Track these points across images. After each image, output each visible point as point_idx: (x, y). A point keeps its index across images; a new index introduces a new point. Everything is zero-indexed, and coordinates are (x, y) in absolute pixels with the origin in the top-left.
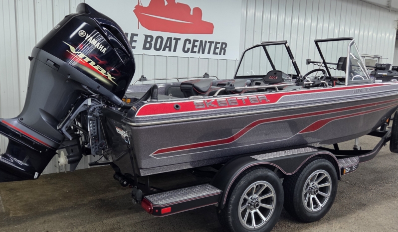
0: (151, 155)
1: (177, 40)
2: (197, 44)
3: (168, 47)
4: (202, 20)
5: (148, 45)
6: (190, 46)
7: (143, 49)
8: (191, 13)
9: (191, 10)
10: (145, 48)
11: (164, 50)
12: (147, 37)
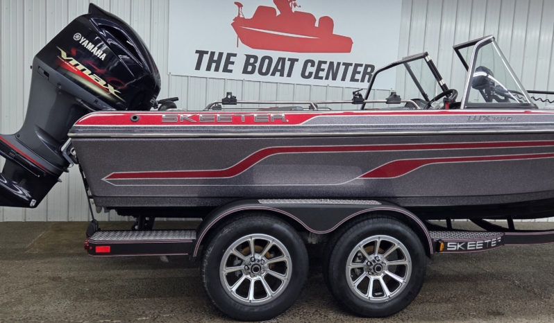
0: (104, 179)
1: (293, 61)
2: (324, 66)
3: (279, 71)
4: (334, 33)
5: (250, 68)
6: (314, 70)
7: (243, 73)
8: (317, 25)
9: (315, 20)
10: (245, 71)
11: (273, 74)
12: (248, 57)
